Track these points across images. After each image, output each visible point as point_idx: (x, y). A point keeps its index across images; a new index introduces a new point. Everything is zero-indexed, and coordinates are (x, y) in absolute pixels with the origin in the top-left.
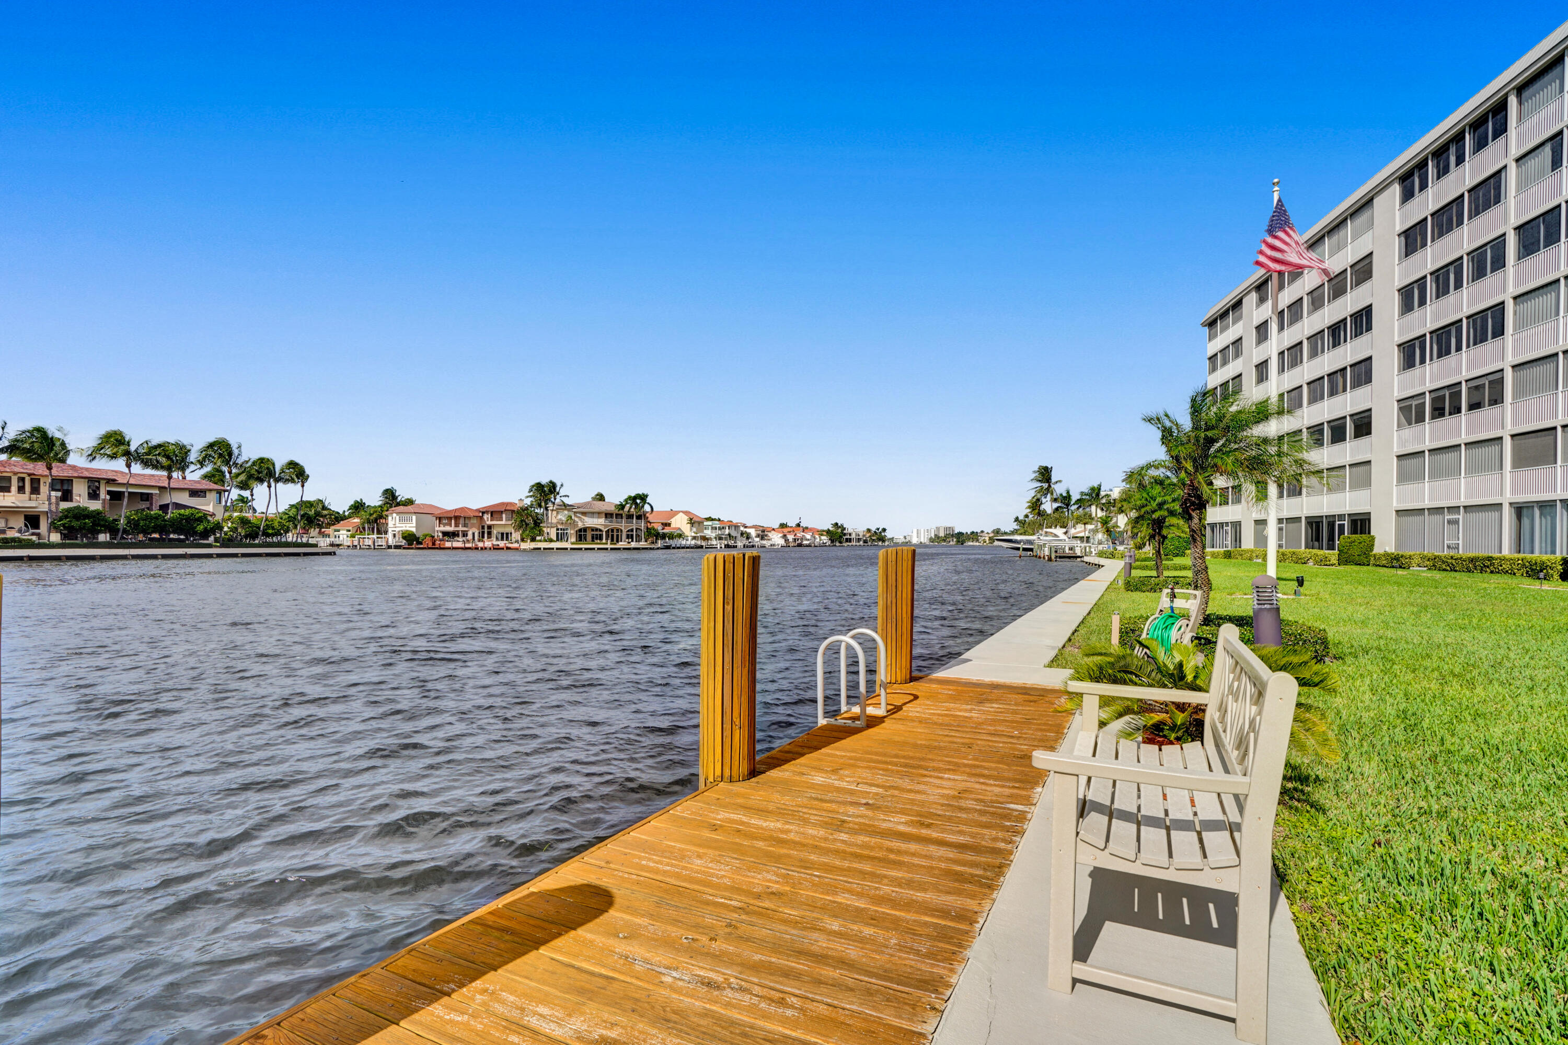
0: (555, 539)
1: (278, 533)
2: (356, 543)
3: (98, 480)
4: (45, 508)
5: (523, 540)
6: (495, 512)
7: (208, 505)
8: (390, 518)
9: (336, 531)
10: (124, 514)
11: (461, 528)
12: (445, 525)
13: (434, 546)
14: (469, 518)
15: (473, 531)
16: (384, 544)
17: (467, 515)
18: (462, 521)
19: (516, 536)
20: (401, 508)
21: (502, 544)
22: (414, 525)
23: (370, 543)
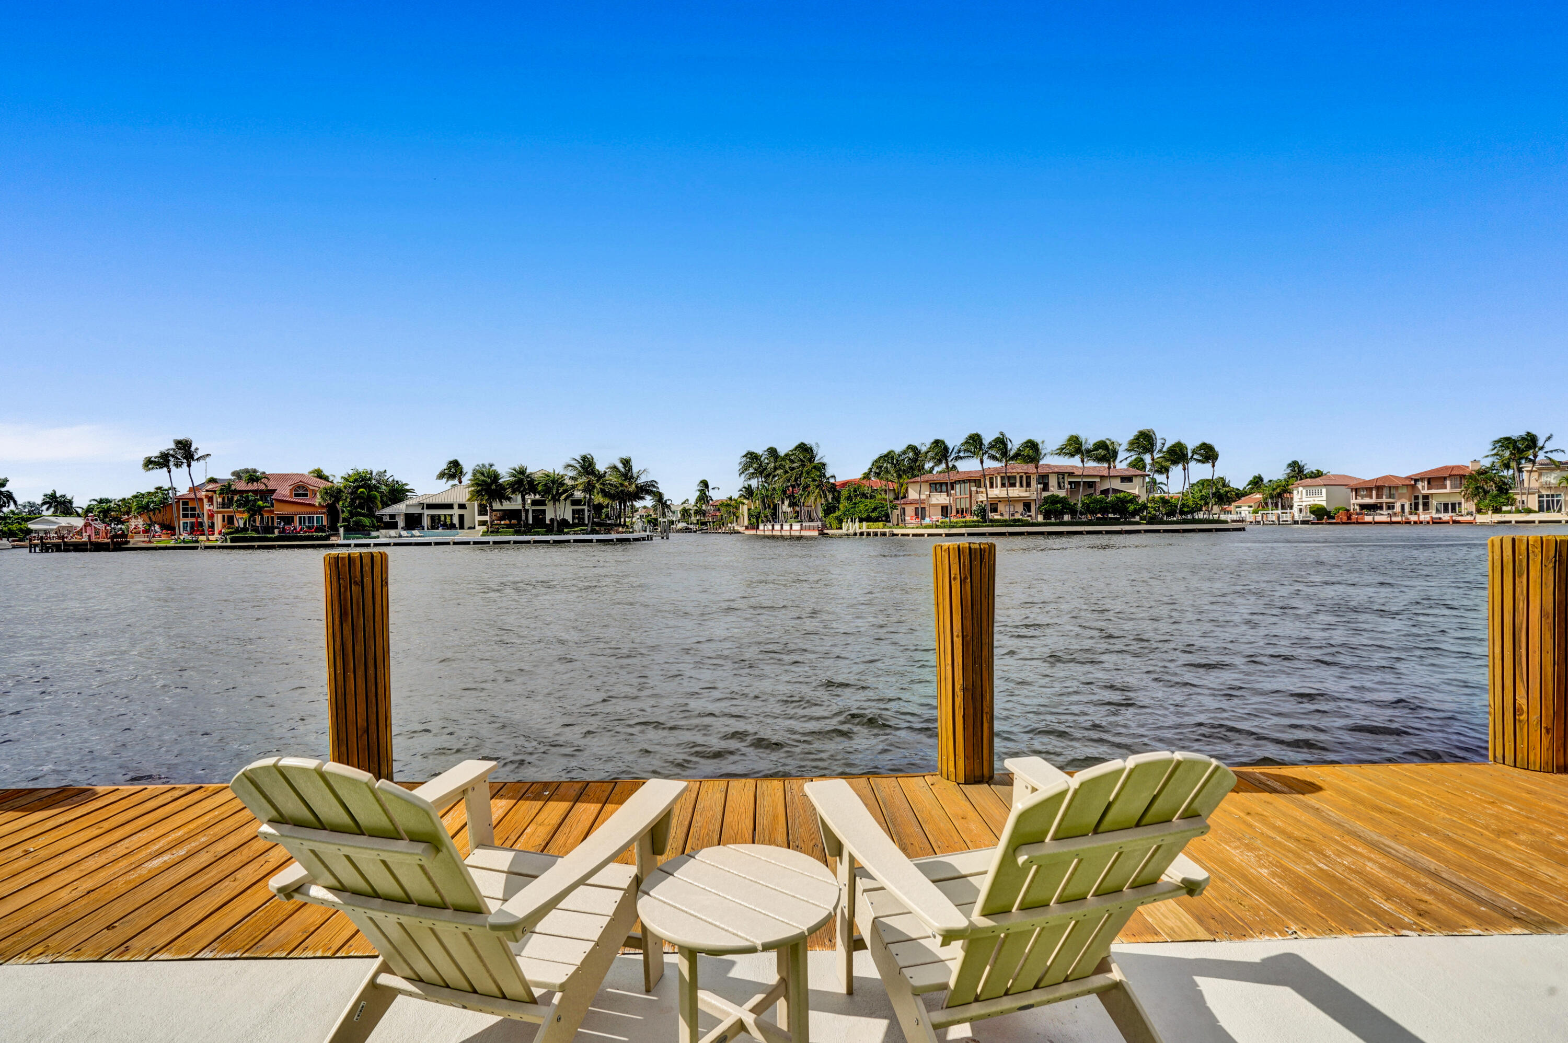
0: (1537, 509)
1: (1192, 512)
2: (1259, 519)
3: (1063, 474)
4: (1034, 497)
5: (1479, 511)
6: (1435, 479)
7: (1135, 489)
8: (1295, 492)
9: (1237, 507)
10: (1079, 500)
11: (1384, 500)
12: (1363, 497)
13: (1349, 520)
14: (1397, 488)
15: (1402, 502)
16: (1289, 519)
17: (1392, 484)
18: (1386, 491)
19: (1468, 506)
20: (1308, 481)
21: (1446, 517)
22: (1324, 498)
23: (1274, 518)
